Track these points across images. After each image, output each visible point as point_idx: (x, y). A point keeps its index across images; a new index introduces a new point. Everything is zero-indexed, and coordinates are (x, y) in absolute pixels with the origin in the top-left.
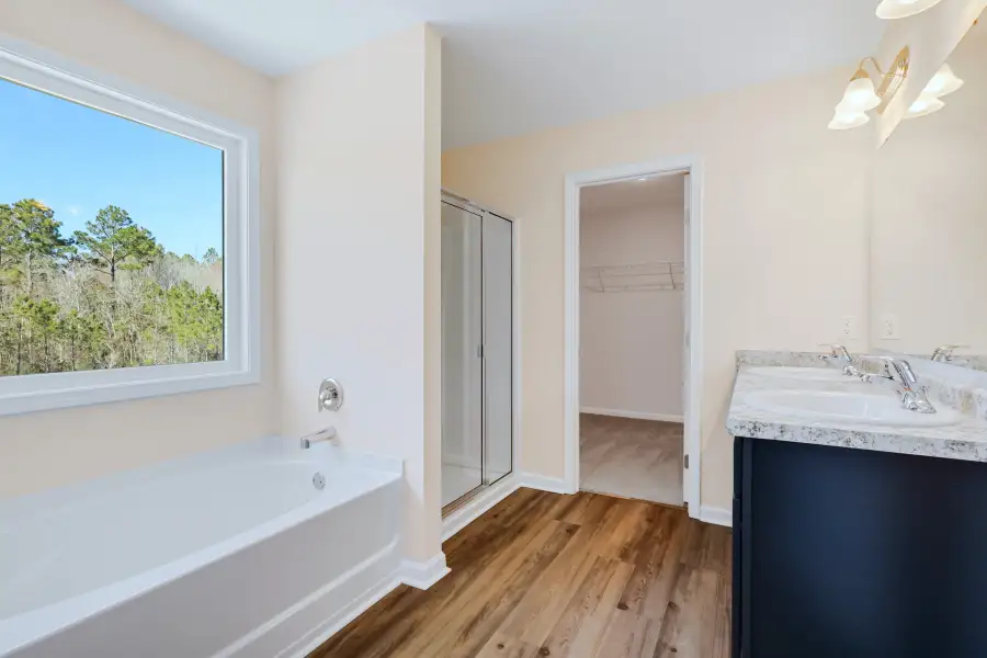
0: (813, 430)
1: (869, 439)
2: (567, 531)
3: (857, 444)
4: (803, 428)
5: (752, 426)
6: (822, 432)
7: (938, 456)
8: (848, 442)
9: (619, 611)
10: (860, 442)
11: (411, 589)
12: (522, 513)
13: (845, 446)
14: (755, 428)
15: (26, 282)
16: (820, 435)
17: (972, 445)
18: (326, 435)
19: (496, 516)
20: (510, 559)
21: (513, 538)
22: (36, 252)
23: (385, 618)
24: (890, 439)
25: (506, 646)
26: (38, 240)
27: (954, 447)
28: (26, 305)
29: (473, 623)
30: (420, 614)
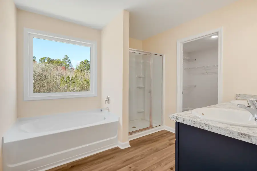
0: (192, 122)
1: (210, 127)
2: (170, 144)
3: (206, 128)
4: (190, 120)
5: (175, 117)
6: (195, 122)
7: (235, 138)
8: (203, 127)
9: (170, 170)
10: (207, 128)
11: (119, 148)
12: (159, 137)
13: (202, 128)
14: (176, 118)
15: (85, 75)
16: (194, 123)
17: (249, 136)
18: (107, 109)
19: (152, 136)
20: (148, 147)
21: (152, 142)
22: (87, 70)
23: (109, 153)
24: (217, 128)
25: (131, 168)
26: (87, 67)
27: (242, 135)
28: (85, 80)
29: (127, 160)
30: (117, 154)
